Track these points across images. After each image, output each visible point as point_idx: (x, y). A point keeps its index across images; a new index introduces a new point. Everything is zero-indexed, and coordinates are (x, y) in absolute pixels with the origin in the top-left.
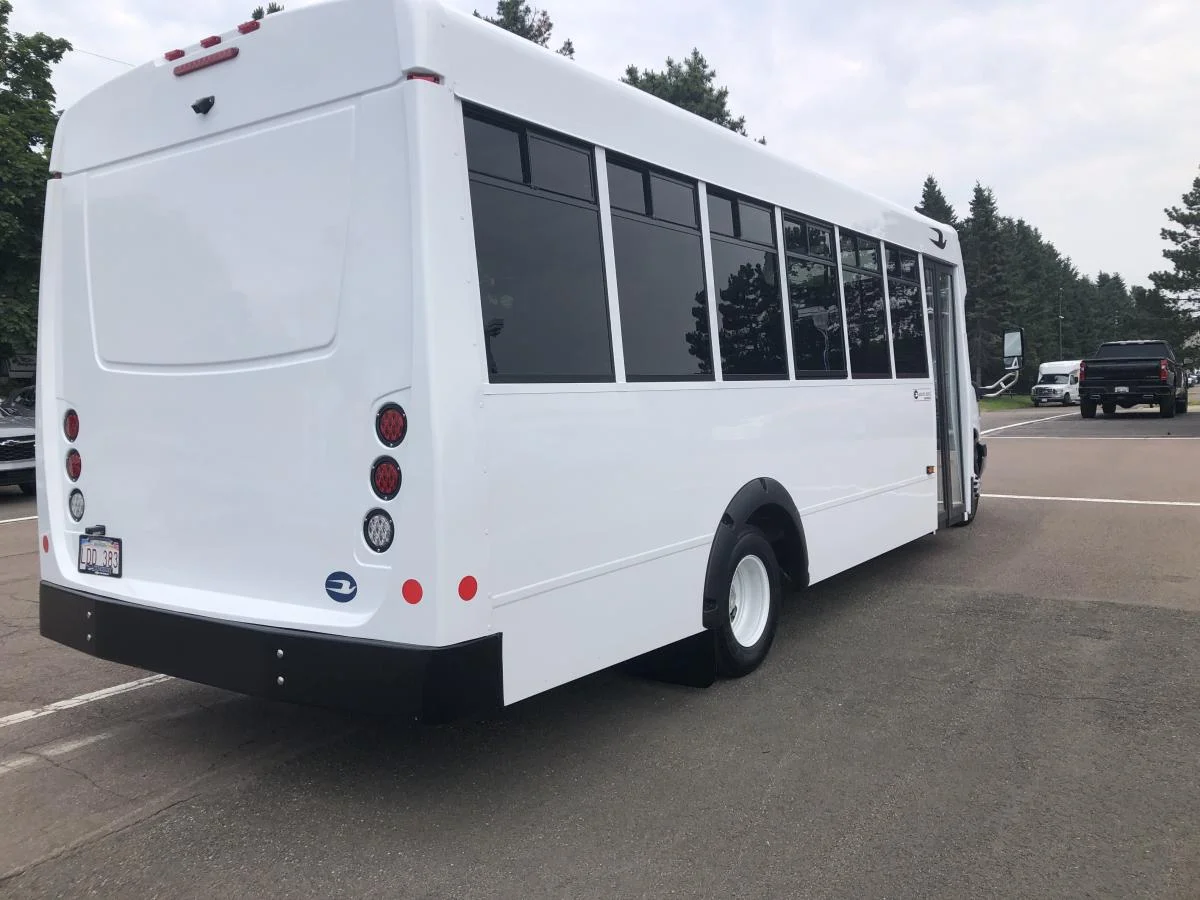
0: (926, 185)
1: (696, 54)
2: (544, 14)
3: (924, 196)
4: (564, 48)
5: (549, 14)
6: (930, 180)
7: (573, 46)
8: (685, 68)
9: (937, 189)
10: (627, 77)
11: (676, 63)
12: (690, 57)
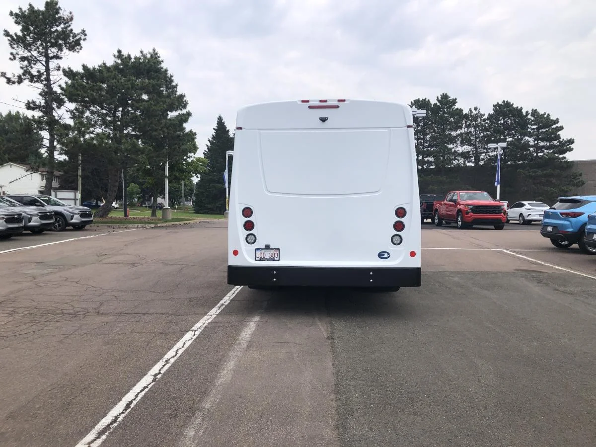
0: (218, 119)
1: (154, 50)
2: (71, 13)
3: (217, 124)
4: (81, 33)
5: (73, 14)
6: (220, 117)
7: (86, 32)
8: (149, 56)
9: (223, 121)
10: (116, 54)
11: (145, 53)
12: (152, 51)
